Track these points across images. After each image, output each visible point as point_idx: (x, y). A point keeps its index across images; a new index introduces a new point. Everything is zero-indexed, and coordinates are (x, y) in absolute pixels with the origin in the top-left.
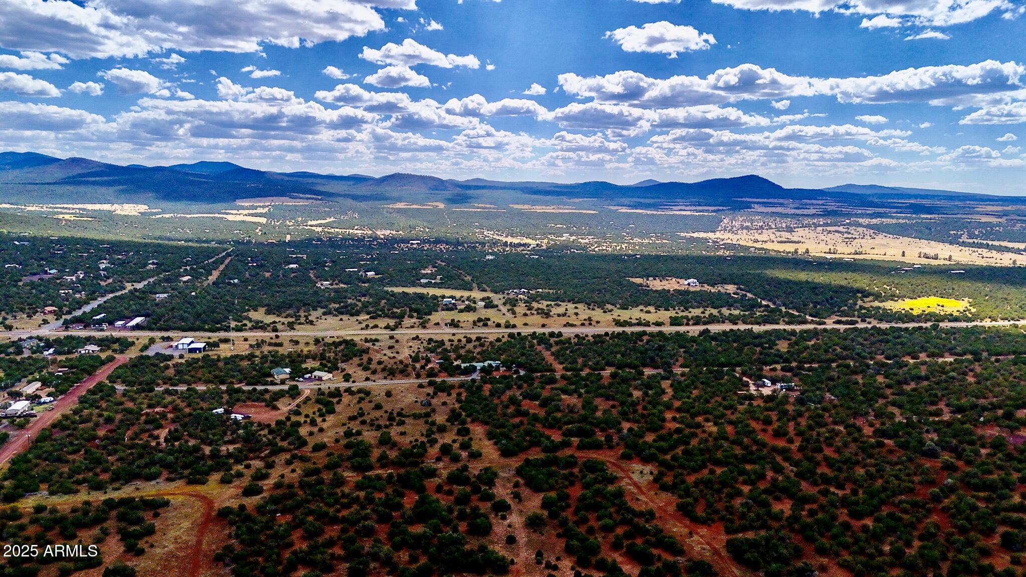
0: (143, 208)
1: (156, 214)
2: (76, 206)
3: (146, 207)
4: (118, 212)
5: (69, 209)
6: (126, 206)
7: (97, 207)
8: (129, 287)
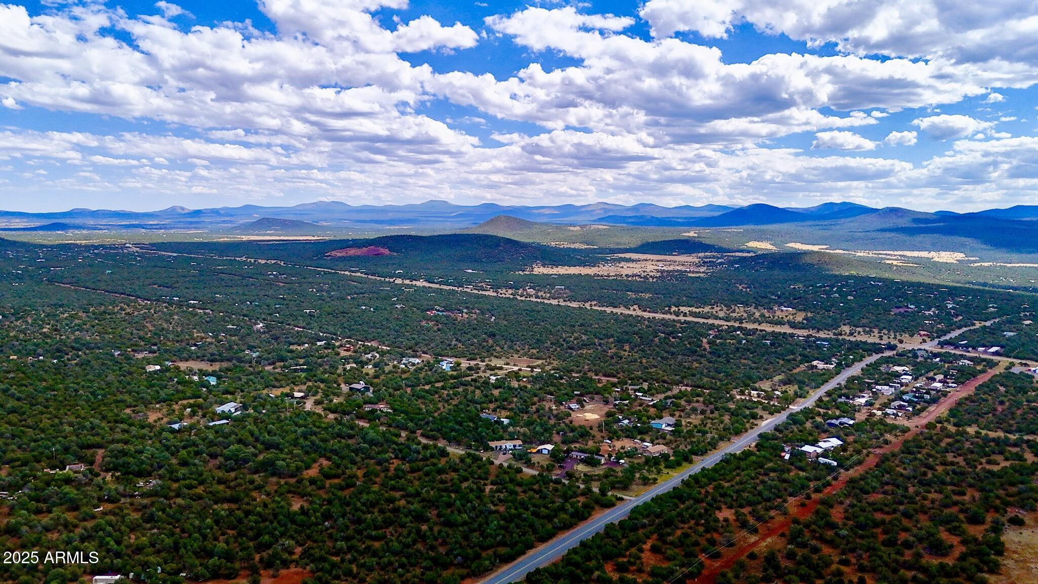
0: (960, 256)
1: (975, 262)
2: (896, 253)
3: (963, 255)
4: (936, 259)
5: (891, 255)
6: (943, 254)
7: (916, 254)
8: (978, 325)
